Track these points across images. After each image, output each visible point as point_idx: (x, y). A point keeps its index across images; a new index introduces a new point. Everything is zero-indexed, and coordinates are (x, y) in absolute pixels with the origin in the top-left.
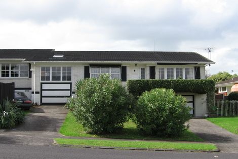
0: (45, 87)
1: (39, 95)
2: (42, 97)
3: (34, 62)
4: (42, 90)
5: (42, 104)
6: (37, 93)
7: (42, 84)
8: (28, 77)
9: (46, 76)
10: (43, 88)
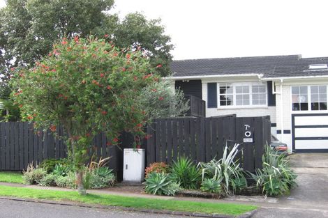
0: (299, 121)
1: (290, 135)
2: (294, 139)
3: (282, 79)
4: (294, 127)
5: (296, 151)
6: (286, 132)
7: (293, 116)
8: (266, 105)
9: (300, 102)
10: (296, 124)
